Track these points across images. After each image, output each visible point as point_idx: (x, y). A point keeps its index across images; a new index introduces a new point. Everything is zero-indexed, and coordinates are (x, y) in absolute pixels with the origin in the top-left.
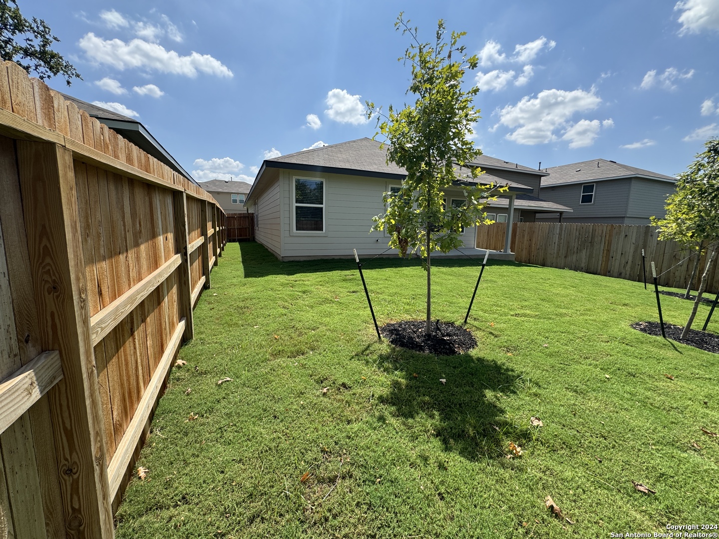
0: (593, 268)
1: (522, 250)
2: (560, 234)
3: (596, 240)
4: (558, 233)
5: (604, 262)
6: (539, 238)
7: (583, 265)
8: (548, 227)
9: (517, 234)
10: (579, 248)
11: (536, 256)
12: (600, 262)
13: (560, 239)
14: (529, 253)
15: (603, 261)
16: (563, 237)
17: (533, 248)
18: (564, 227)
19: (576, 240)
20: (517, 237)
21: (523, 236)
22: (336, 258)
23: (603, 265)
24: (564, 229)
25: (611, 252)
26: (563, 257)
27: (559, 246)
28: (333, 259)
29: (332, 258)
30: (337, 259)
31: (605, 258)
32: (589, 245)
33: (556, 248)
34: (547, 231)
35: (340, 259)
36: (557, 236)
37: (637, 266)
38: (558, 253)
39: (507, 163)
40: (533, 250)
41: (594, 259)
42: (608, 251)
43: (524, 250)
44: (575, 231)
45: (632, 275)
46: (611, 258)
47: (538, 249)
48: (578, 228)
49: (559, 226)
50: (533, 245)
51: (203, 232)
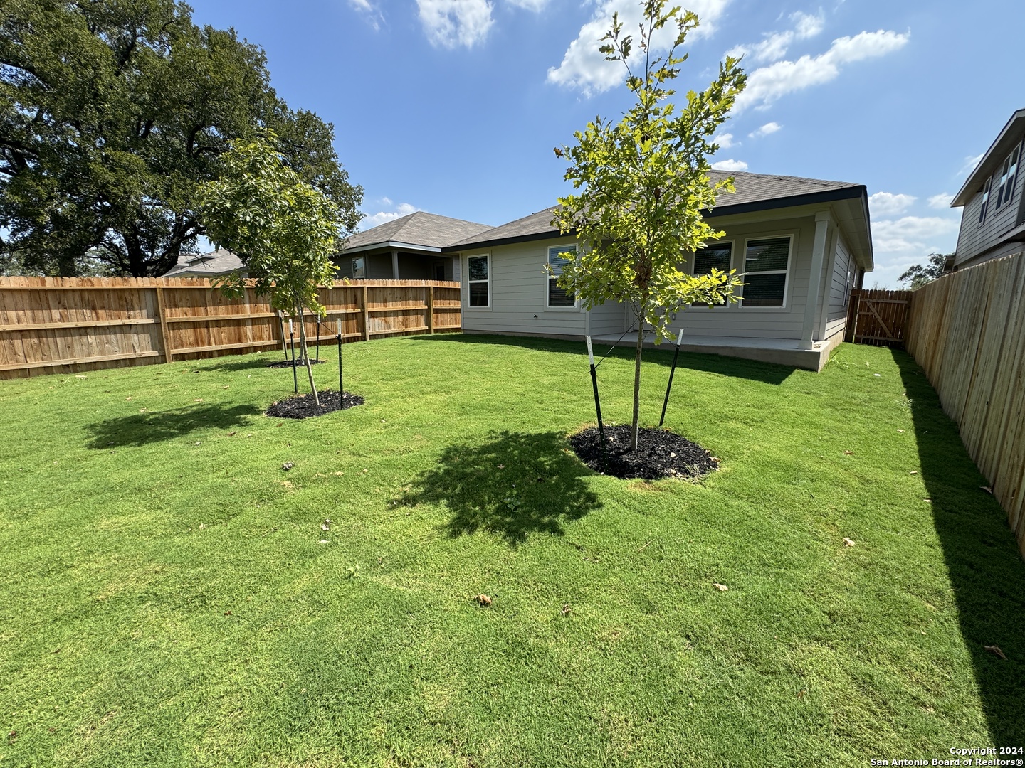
51: (363, 307)
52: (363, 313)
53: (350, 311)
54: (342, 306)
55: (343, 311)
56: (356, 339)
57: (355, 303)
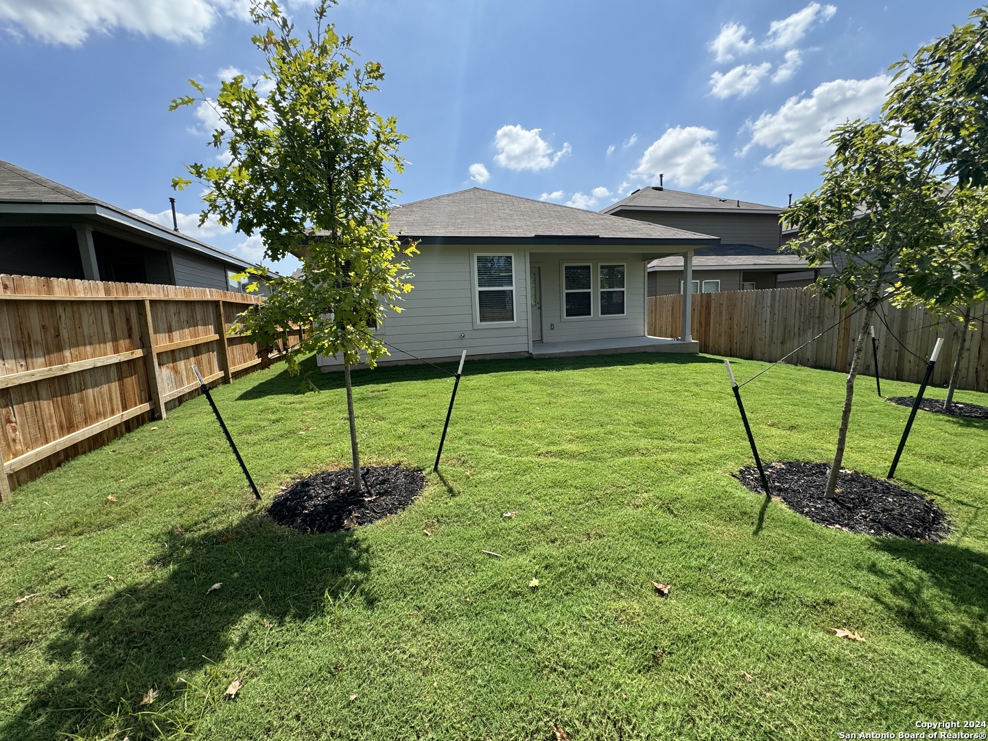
0: (824, 359)
1: (720, 335)
2: (772, 307)
3: (827, 312)
4: (769, 305)
5: (841, 349)
6: (743, 316)
7: (809, 355)
8: (754, 296)
9: (712, 310)
10: (802, 328)
11: (740, 343)
12: (835, 350)
13: (772, 313)
14: (731, 338)
15: (838, 347)
16: (777, 312)
17: (735, 331)
18: (778, 295)
19: (797, 315)
20: (712, 316)
21: (721, 313)
22: (400, 364)
23: (840, 354)
24: (777, 298)
25: (852, 331)
26: (779, 343)
27: (772, 326)
28: (396, 366)
29: (394, 364)
30: (402, 366)
31: (842, 341)
32: (817, 321)
33: (768, 329)
34: (754, 303)
35: (406, 365)
36: (769, 309)
37: (893, 353)
38: (771, 337)
39: (724, 201)
40: (735, 334)
41: (825, 344)
42: (847, 329)
43: (723, 334)
44: (794, 301)
45: (887, 368)
46: (851, 342)
47: (743, 332)
48: (799, 294)
49: (770, 294)
50: (735, 326)
51: (145, 343)
52: (147, 359)
53: (124, 356)
54: (109, 345)
55: (113, 359)
56: (139, 421)
57: (130, 336)
